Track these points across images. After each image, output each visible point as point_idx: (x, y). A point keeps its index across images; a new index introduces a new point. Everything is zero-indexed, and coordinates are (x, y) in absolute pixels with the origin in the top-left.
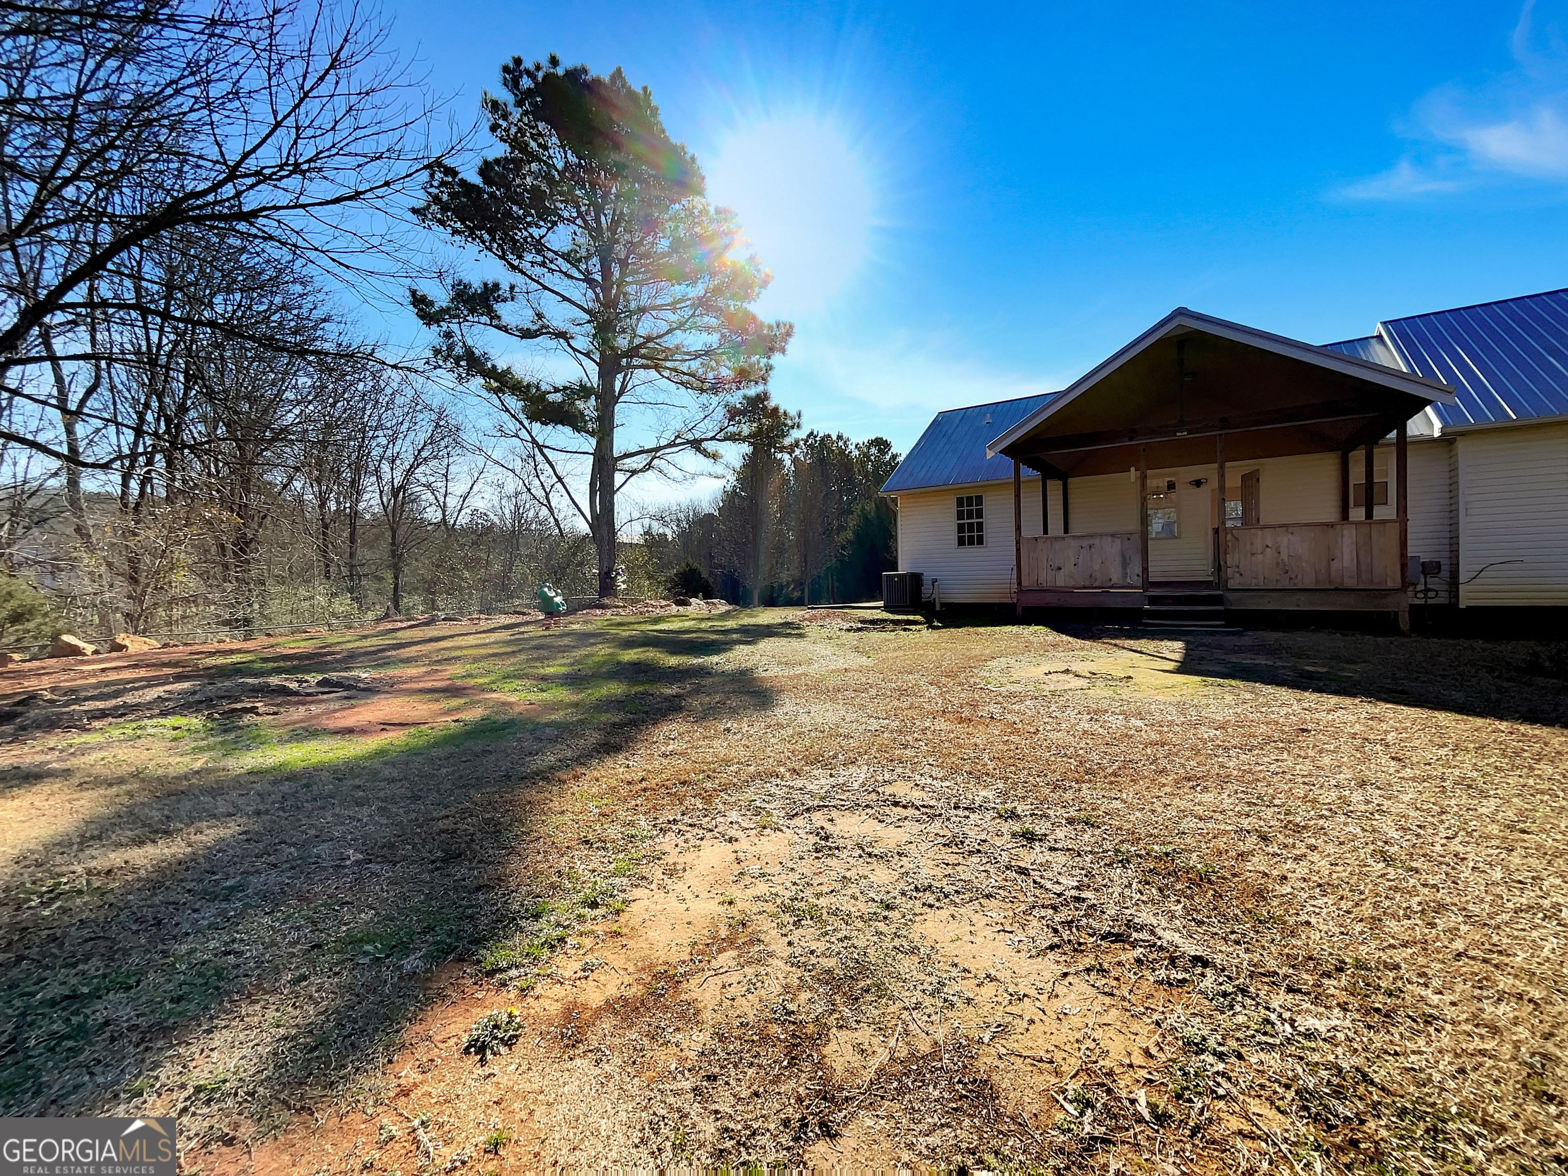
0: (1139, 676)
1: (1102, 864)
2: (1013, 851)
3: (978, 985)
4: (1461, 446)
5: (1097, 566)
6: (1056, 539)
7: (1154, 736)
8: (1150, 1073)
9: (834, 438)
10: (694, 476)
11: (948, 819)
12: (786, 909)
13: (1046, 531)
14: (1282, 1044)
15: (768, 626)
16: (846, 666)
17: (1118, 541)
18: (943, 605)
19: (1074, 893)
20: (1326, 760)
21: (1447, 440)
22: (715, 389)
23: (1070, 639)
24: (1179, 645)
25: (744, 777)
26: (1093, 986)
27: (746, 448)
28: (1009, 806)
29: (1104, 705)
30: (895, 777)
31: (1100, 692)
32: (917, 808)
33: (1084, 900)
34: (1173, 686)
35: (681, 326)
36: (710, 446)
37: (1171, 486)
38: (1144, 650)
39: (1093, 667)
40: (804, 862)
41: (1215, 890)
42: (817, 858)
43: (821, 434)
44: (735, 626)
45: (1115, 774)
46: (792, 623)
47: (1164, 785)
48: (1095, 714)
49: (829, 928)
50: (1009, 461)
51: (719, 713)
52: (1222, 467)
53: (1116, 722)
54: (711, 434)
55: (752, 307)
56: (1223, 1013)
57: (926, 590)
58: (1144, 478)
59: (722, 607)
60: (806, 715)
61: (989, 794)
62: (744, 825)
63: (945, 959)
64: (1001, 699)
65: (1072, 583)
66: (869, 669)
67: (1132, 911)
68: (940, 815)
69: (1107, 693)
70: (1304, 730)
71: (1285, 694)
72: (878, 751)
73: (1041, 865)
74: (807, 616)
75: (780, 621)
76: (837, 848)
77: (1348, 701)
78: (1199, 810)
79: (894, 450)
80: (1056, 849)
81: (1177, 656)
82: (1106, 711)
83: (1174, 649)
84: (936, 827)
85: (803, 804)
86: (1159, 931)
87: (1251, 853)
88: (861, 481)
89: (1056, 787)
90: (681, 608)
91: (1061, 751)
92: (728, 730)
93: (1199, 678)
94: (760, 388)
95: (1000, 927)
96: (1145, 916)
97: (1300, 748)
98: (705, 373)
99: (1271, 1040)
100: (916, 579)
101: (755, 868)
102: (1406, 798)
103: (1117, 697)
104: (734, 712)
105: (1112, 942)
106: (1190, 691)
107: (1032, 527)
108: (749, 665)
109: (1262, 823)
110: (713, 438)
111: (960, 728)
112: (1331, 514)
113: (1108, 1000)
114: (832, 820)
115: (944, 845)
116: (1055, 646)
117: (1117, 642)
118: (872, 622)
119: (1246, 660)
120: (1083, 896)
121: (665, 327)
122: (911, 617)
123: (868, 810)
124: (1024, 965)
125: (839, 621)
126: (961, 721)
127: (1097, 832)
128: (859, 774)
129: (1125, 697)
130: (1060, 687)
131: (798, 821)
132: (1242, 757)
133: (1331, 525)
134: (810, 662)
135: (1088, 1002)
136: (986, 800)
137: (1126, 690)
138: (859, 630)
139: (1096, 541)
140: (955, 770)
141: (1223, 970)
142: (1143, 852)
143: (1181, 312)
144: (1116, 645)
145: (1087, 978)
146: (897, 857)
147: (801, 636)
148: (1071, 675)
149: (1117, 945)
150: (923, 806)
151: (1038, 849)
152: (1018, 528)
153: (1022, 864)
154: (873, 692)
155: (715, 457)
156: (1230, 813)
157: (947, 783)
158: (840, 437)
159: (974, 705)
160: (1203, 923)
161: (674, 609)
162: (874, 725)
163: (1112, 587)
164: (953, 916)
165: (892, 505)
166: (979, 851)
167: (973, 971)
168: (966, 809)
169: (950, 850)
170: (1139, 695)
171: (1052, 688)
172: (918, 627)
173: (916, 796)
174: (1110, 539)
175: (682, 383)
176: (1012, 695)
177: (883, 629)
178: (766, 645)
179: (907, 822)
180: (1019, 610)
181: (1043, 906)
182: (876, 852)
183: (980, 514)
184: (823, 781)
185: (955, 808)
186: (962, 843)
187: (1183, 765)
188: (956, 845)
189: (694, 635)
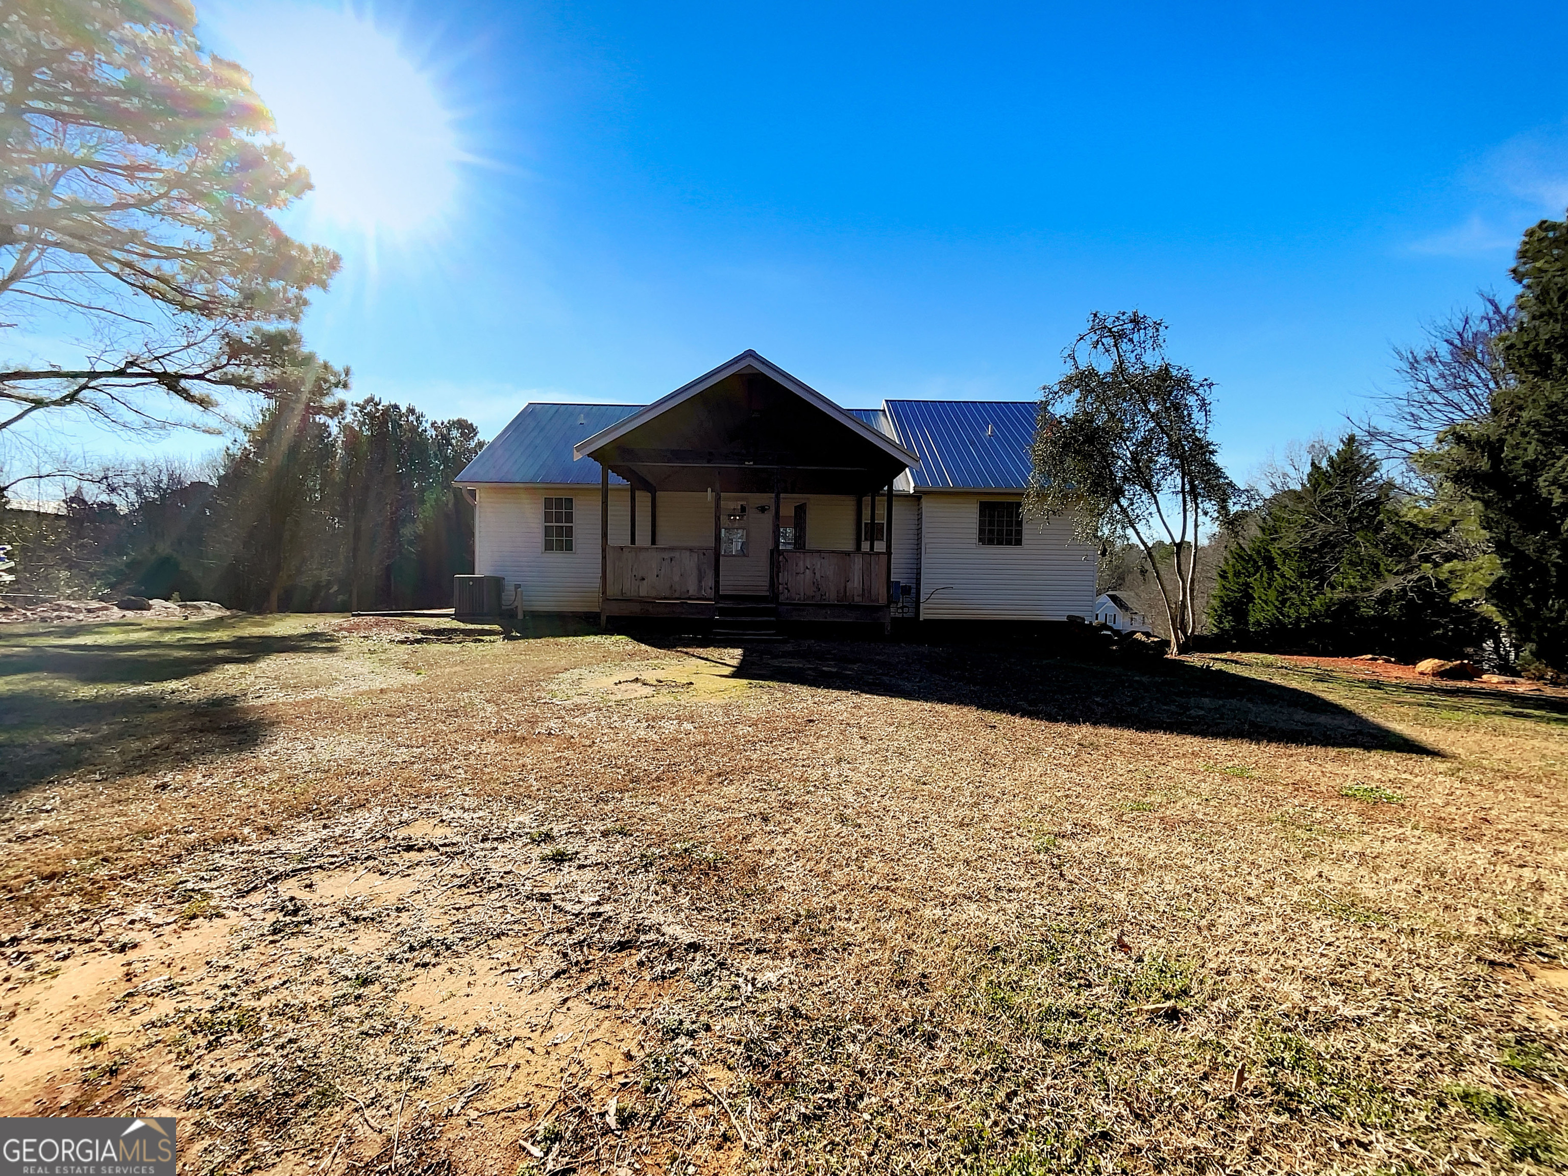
0: (699, 683)
1: (627, 872)
2: (538, 878)
3: (463, 1046)
4: (925, 503)
5: (676, 578)
6: (641, 549)
7: (700, 738)
8: (626, 1077)
9: (404, 410)
10: (164, 425)
11: (472, 855)
12: (199, 1027)
13: (633, 541)
14: (743, 1004)
15: (283, 638)
16: (384, 686)
17: (695, 556)
18: (525, 613)
19: (592, 909)
20: (820, 745)
21: (917, 497)
22: (205, 309)
23: (648, 648)
24: (738, 652)
25: (174, 849)
26: (591, 1003)
27: (260, 401)
28: (544, 829)
29: (663, 711)
30: (417, 815)
31: (664, 698)
32: (437, 849)
33: (600, 914)
34: (726, 690)
35: (140, 203)
36: (197, 388)
37: (743, 509)
38: (710, 657)
39: (660, 674)
40: (248, 953)
41: (719, 876)
42: (272, 942)
43: (385, 403)
44: (225, 638)
45: (658, 779)
46: (316, 634)
47: (699, 783)
48: (652, 721)
49: (266, 1035)
50: (598, 466)
51: (155, 762)
52: (777, 498)
53: (669, 727)
54: (200, 371)
55: (272, 214)
56: (702, 991)
57: (509, 595)
58: (718, 499)
59: (211, 611)
60: (305, 753)
61: (525, 818)
62: (155, 920)
63: (426, 1027)
64: (563, 713)
65: (654, 594)
66: (414, 687)
67: (644, 915)
68: (463, 852)
69: (669, 699)
70: (811, 721)
71: (804, 691)
72: (401, 786)
73: (566, 886)
74: (345, 625)
75: (304, 631)
76: (309, 922)
77: (844, 693)
78: (721, 803)
79: (481, 437)
80: (584, 866)
81: (735, 662)
82: (663, 717)
83: (734, 656)
84: (455, 867)
85: (269, 873)
86: (665, 929)
87: (753, 835)
88: (438, 466)
89: (599, 800)
90: (130, 614)
91: (611, 762)
92: (164, 786)
93: (745, 681)
94: (285, 325)
95: (506, 967)
96: (656, 917)
97: (806, 736)
98: (190, 283)
99: (734, 1004)
100: (496, 583)
101: (157, 981)
102: (863, 768)
103: (676, 703)
104: (182, 760)
105: (619, 951)
106: (738, 693)
107: (619, 536)
108: (232, 691)
109: (766, 806)
110: (200, 377)
111: (512, 749)
112: (850, 546)
113: (602, 1014)
114: (310, 886)
115: (460, 887)
116: (631, 655)
117: (689, 650)
118: (439, 632)
119: (786, 663)
120: (601, 910)
121: (110, 197)
122: (487, 627)
123: (370, 863)
124: (524, 1003)
125: (392, 630)
126: (514, 740)
127: (628, 840)
128: (368, 819)
129: (683, 702)
130: (627, 696)
131: (255, 898)
132: (765, 749)
133: (848, 554)
134: (333, 682)
135: (582, 1023)
136: (522, 825)
137: (686, 696)
138: (418, 641)
139: (677, 554)
140: (494, 796)
141: (709, 950)
142: (666, 853)
143: (750, 354)
144: (687, 653)
145: (587, 997)
146: (394, 914)
147: (331, 650)
148: (640, 684)
149: (624, 954)
150: (445, 845)
151: (566, 870)
152: (605, 535)
153: (545, 890)
154: (413, 715)
155: (204, 403)
156: (745, 801)
157: (481, 814)
158: (411, 411)
159: (533, 721)
160: (703, 909)
161: (116, 613)
162: (402, 755)
163: (689, 599)
164: (451, 971)
165: (469, 499)
166: (500, 885)
167: (460, 1030)
168: (496, 839)
169: (466, 891)
170: (695, 699)
171: (619, 698)
172: (492, 638)
173: (438, 834)
174: (688, 553)
175: (144, 288)
176: (577, 707)
177: (449, 641)
178: (270, 665)
179: (419, 869)
180: (603, 618)
181: (558, 932)
182: (366, 914)
183: (569, 518)
184: (310, 836)
185: (483, 841)
186: (482, 879)
187: (717, 763)
188: (475, 883)
189: (144, 652)
